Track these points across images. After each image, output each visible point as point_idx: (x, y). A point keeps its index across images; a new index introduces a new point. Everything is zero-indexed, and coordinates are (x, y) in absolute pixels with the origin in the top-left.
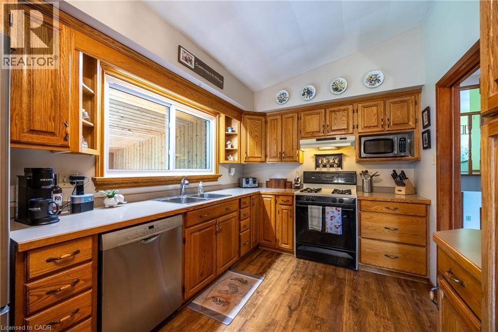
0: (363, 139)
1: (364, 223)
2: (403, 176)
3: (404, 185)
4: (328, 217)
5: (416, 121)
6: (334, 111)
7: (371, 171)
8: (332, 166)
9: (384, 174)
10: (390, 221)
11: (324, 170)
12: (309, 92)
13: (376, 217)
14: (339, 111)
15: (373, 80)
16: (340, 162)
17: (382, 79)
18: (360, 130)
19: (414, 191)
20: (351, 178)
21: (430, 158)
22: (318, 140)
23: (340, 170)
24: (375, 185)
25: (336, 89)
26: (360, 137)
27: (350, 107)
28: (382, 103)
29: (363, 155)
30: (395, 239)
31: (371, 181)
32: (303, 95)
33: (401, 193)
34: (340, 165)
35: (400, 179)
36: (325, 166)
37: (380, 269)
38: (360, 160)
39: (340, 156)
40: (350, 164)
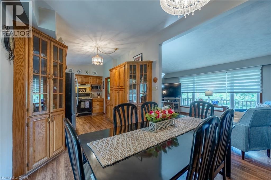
0: (92, 86)
1: (93, 104)
2: (99, 94)
3: (99, 96)
4: (86, 104)
5: (101, 83)
6: (86, 78)
7: (93, 93)
8: (83, 92)
9: (95, 94)
10: (98, 103)
11: (81, 93)
12: (80, 71)
13: (96, 102)
14: (87, 78)
15: (95, 73)
16: (86, 90)
17: (96, 73)
18: (91, 83)
19: (101, 97)
20: (88, 95)
21: (104, 90)
22: (81, 84)
23: (85, 93)
24: (94, 96)
25: (87, 73)
26: (92, 85)
27: (89, 77)
28: (96, 78)
29: (92, 89)
30: (99, 106)
31: (93, 96)
32: (78, 72)
33: (99, 97)
34: (85, 91)
35: (99, 95)
36: (81, 92)
37: (96, 113)
38: (91, 90)
39: (86, 89)
40: (88, 91)
